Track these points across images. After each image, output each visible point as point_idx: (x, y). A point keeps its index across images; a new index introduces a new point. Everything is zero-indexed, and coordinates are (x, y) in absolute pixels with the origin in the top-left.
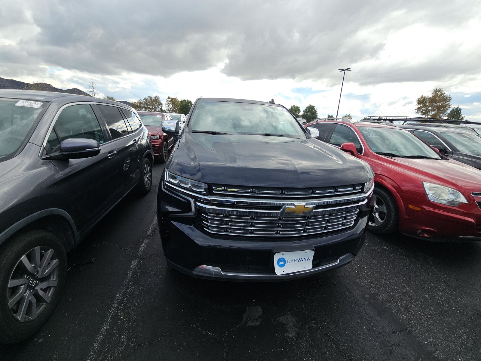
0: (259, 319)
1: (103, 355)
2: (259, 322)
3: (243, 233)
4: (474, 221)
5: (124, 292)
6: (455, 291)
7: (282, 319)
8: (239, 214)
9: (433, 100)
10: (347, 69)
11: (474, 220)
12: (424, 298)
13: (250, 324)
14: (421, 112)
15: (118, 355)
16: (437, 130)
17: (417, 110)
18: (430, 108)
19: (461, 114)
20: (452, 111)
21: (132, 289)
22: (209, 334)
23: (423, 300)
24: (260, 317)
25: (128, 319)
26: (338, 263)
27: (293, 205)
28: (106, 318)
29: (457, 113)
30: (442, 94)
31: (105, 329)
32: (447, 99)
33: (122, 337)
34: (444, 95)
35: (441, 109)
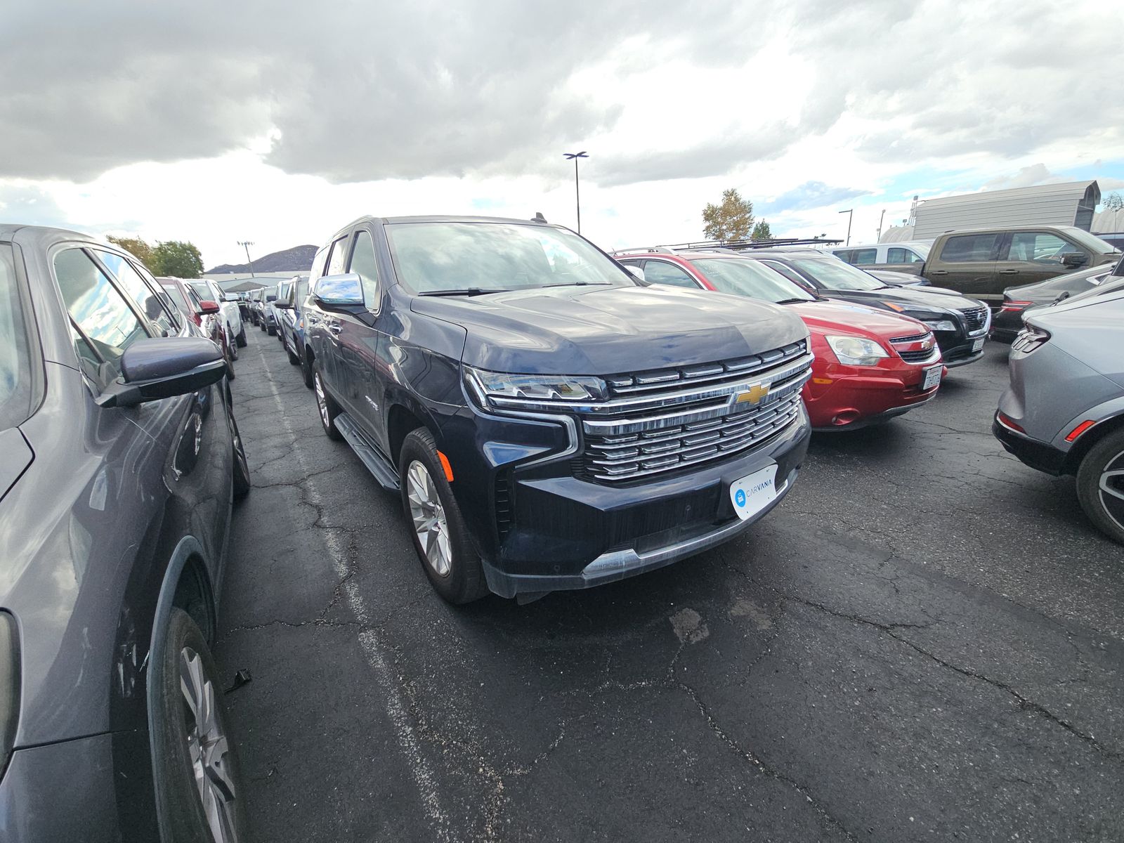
0: (703, 626)
1: (471, 820)
2: (707, 630)
3: (668, 465)
4: (901, 382)
5: (400, 699)
6: (910, 489)
7: (736, 611)
8: (669, 424)
9: (726, 212)
10: (580, 155)
11: (901, 380)
12: (883, 509)
13: (694, 640)
14: (714, 235)
15: (502, 802)
16: (784, 256)
17: (705, 232)
18: (724, 227)
19: (770, 232)
20: (756, 229)
21: (416, 687)
22: (643, 683)
23: (884, 513)
24: (701, 623)
25: (462, 738)
26: (786, 486)
27: (747, 387)
28: (408, 761)
29: (763, 230)
30: (737, 200)
31: (428, 779)
32: (746, 209)
33: (481, 770)
34: (741, 201)
35: (739, 226)
